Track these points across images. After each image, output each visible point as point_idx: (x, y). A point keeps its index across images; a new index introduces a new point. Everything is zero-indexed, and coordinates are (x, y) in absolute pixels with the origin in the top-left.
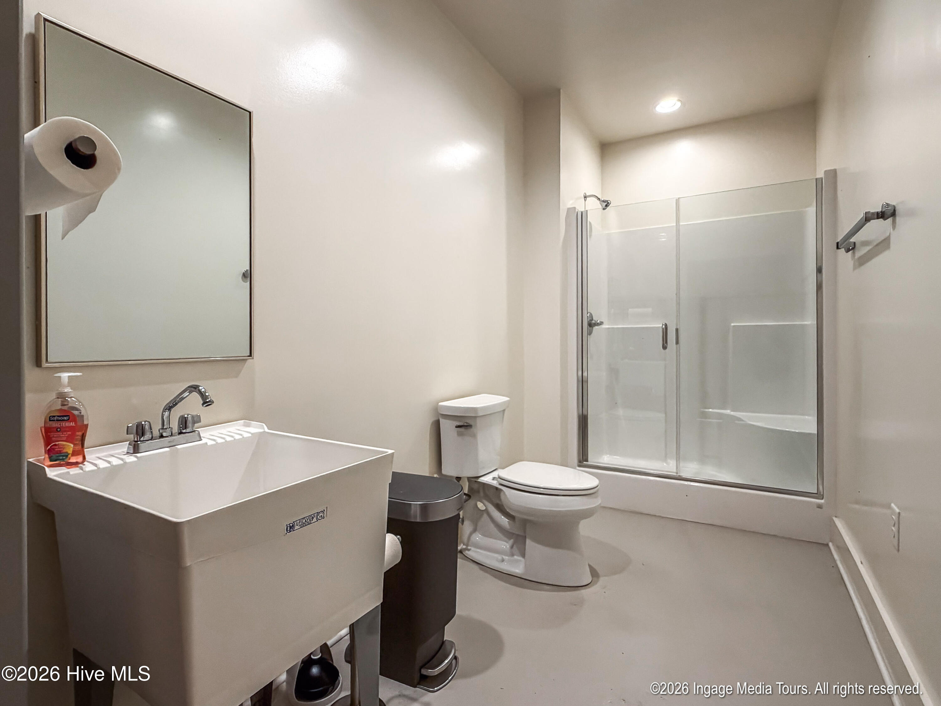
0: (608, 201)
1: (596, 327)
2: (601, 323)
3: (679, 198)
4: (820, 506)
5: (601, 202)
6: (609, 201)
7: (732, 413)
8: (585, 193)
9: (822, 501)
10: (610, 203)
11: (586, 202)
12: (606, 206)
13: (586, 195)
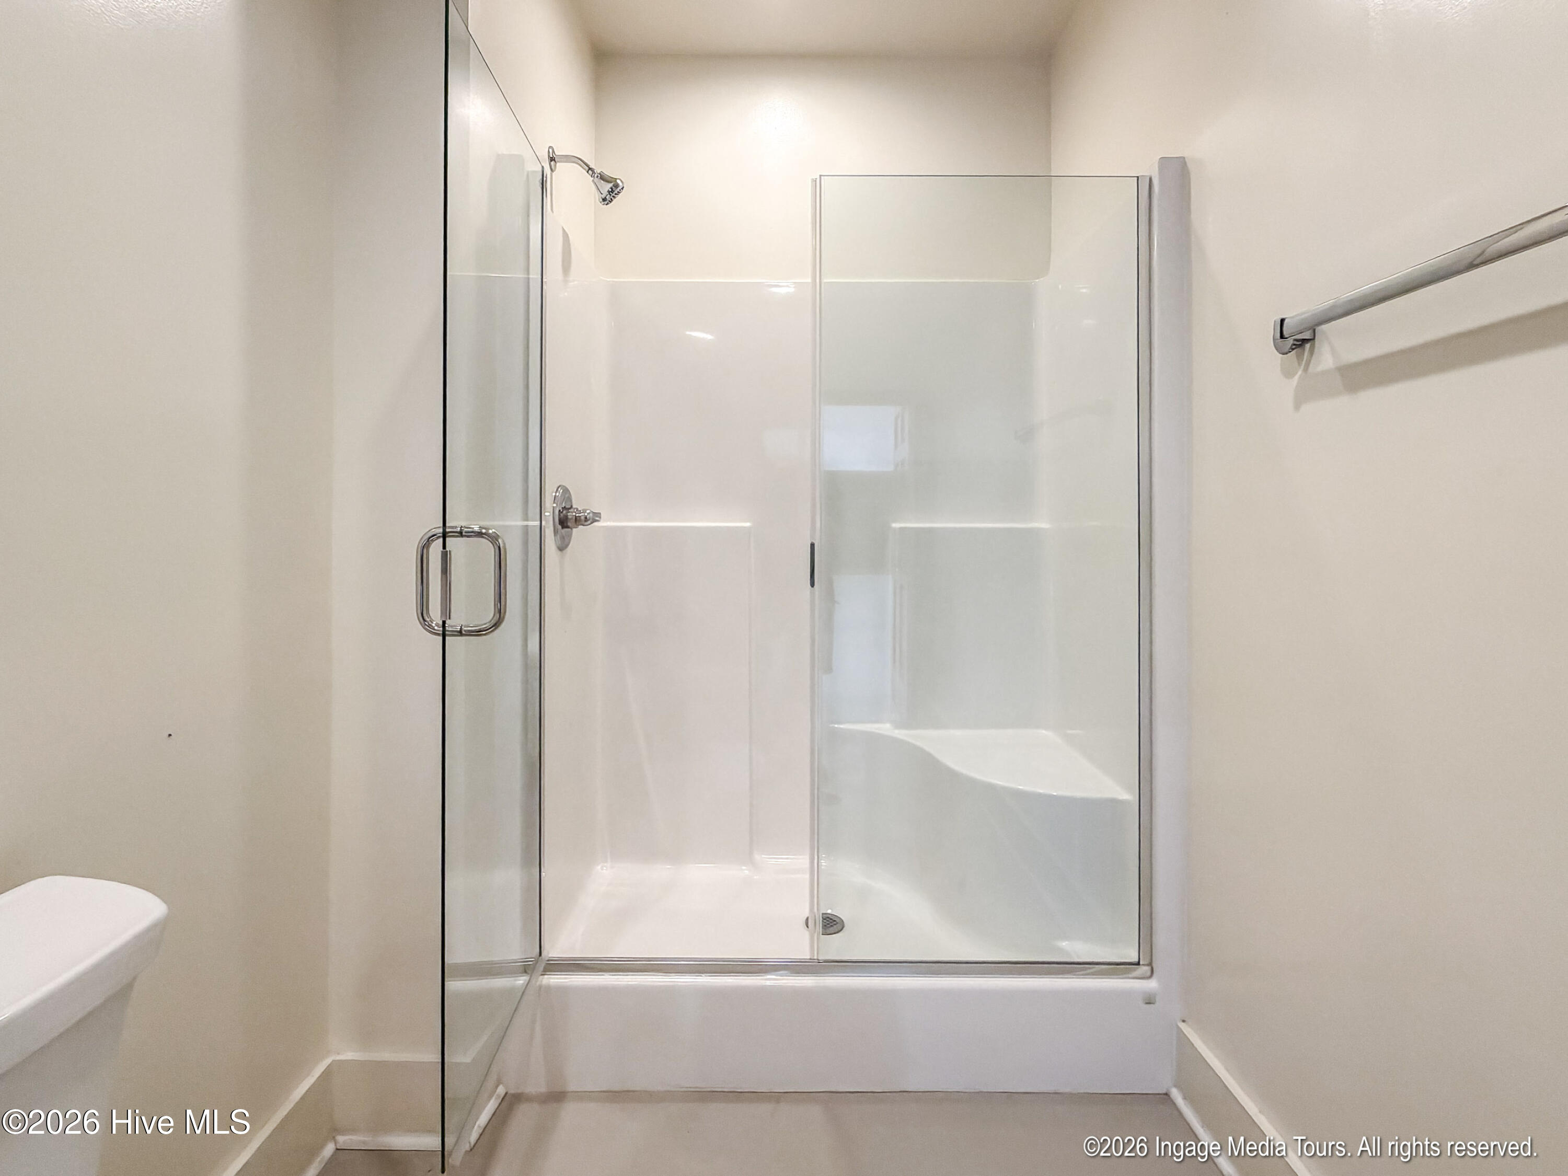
0: (616, 179)
1: (582, 526)
2: (596, 517)
3: (820, 176)
4: (1149, 1000)
5: (596, 180)
6: (618, 181)
7: (900, 734)
8: (550, 147)
9: (1152, 985)
10: (622, 188)
11: (554, 174)
12: (611, 191)
13: (553, 151)
